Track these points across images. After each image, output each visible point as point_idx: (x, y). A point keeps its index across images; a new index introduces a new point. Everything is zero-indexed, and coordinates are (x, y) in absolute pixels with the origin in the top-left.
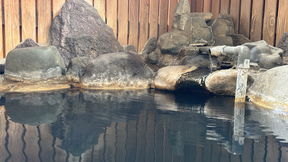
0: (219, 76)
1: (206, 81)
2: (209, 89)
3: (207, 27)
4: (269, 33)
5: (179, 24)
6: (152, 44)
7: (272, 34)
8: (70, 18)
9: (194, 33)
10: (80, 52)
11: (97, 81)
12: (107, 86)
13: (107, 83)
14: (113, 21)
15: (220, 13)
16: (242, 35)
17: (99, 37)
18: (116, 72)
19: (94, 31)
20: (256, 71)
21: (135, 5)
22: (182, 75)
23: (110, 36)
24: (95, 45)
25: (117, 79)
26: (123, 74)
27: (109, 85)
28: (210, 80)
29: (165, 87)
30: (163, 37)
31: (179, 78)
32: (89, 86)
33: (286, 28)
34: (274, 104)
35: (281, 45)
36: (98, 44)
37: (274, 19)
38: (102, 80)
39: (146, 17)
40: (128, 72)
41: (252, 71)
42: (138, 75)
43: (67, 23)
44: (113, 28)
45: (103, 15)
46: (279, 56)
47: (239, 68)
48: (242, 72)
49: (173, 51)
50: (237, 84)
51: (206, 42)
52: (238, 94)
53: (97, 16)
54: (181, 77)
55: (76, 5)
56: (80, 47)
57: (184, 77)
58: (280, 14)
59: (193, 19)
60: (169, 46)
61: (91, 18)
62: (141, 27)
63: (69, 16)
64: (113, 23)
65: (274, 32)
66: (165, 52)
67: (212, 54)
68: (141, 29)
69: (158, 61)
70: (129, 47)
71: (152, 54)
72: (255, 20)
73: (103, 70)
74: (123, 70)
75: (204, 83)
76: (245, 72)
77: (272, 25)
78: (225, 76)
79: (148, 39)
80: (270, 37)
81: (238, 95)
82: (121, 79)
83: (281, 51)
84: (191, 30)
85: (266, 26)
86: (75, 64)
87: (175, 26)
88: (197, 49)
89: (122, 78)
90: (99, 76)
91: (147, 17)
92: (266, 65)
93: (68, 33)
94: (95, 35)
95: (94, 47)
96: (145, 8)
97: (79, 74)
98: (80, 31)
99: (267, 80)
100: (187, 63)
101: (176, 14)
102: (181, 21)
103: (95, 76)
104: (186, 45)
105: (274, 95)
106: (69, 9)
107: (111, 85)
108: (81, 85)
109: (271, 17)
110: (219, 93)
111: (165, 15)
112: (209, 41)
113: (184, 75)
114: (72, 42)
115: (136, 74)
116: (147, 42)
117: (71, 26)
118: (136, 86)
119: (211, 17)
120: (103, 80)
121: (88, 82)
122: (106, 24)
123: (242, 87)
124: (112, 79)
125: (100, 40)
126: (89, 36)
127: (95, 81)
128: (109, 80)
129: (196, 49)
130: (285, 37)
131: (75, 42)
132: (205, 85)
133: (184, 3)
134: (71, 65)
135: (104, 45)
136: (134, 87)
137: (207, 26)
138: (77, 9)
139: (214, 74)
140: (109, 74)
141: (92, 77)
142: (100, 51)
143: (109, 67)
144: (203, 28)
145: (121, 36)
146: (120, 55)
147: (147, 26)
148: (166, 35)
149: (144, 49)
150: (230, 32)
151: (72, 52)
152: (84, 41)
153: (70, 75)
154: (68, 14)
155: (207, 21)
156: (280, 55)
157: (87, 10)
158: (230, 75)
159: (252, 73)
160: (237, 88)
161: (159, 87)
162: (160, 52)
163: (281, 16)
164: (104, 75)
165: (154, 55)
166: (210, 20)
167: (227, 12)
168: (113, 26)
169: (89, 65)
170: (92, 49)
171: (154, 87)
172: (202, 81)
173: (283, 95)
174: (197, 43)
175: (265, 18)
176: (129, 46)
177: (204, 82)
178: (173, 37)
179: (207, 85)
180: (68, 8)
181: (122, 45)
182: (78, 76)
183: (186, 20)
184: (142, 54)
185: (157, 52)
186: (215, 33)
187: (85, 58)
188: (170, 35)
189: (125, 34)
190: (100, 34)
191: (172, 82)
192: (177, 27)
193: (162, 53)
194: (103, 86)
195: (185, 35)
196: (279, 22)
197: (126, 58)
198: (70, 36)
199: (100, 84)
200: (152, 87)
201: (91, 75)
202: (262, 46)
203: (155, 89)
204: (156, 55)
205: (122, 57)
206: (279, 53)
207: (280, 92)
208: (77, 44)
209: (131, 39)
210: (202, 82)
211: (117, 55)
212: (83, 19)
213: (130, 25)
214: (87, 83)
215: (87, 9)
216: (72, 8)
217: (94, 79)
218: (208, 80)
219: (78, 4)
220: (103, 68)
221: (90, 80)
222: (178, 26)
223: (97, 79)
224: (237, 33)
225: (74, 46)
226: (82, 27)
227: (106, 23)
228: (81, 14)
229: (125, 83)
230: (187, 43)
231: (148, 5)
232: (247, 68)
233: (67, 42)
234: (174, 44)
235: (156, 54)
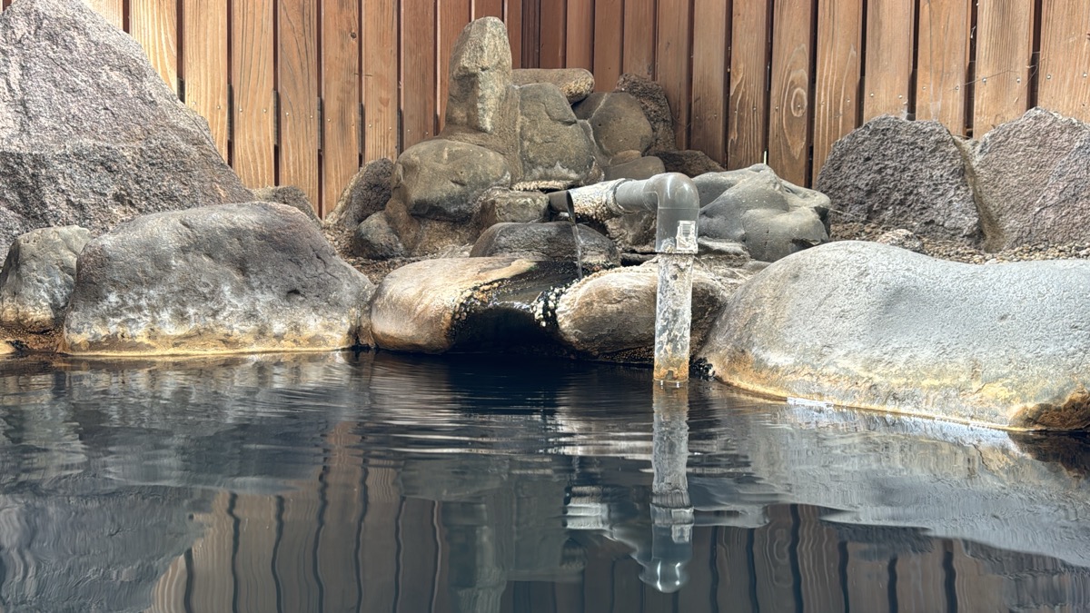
0: (607, 288)
1: (562, 307)
2: (573, 339)
3: (575, 122)
4: (789, 144)
5: (474, 107)
6: (376, 186)
7: (799, 148)
8: (21, 72)
9: (528, 143)
10: (64, 210)
11: (127, 321)
12: (170, 341)
13: (171, 330)
14: (213, 92)
15: (621, 73)
16: (698, 152)
17: (149, 152)
18: (207, 285)
19: (127, 129)
20: (736, 270)
21: (302, 32)
22: (475, 288)
23: (194, 149)
24: (130, 182)
25: (215, 314)
26: (238, 292)
27: (179, 337)
28: (576, 304)
29: (412, 337)
30: (412, 157)
31: (461, 301)
32: (91, 343)
33: (843, 125)
34: (789, 376)
35: (828, 184)
36: (142, 181)
37: (805, 94)
38: (145, 315)
39: (349, 82)
40: (262, 283)
41: (720, 271)
42: (303, 296)
43: (7, 93)
44: (212, 117)
45: (168, 66)
46: (814, 216)
47: (662, 253)
48: (673, 267)
49: (453, 209)
50: (658, 311)
51: (573, 175)
52: (661, 348)
53: (140, 69)
54: (471, 296)
55: (45, 21)
56: (63, 191)
57: (481, 296)
58: (821, 76)
59: (523, 91)
60: (437, 188)
61: (111, 74)
62: (328, 119)
63: (16, 66)
64: (213, 99)
65: (805, 139)
66: (422, 212)
67: (576, 210)
68: (331, 127)
69: (397, 247)
70: (280, 195)
71: (375, 220)
72: (742, 97)
73: (153, 275)
74: (238, 278)
75: (554, 316)
76: (683, 265)
77: (799, 116)
78: (626, 287)
79: (360, 166)
80: (791, 158)
81: (662, 352)
82: (232, 314)
83: (821, 199)
84: (518, 130)
85: (780, 120)
86: (33, 256)
87: (459, 114)
88: (541, 199)
89: (237, 307)
90: (134, 300)
91: (352, 80)
92: (772, 248)
93: (13, 136)
94: (133, 145)
95: (125, 190)
96: (342, 47)
97: (53, 296)
98: (64, 128)
99: (768, 295)
100: (500, 248)
101: (460, 71)
102: (480, 94)
103: (117, 303)
104: (502, 185)
105: (788, 346)
106: (18, 38)
107: (188, 337)
108: (58, 341)
109: (795, 88)
110: (608, 354)
111: (423, 77)
112: (583, 173)
113: (481, 288)
114: (30, 171)
115: (296, 292)
116: (355, 178)
117: (27, 105)
118: (295, 341)
119: (587, 87)
120: (153, 317)
121: (86, 325)
122: (179, 101)
123: (675, 321)
124: (191, 311)
125: (153, 165)
126: (106, 145)
127: (118, 320)
128: (181, 317)
129: (534, 201)
130: (841, 156)
131: (43, 171)
132: (556, 323)
133: (488, 30)
134: (16, 260)
135: (169, 181)
136: (287, 346)
137: (575, 118)
138: (52, 37)
139: (589, 284)
140: (180, 291)
141: (105, 307)
142: (151, 208)
143: (176, 262)
144: (559, 124)
145: (245, 151)
146: (227, 215)
147: (353, 116)
148: (423, 147)
149: (346, 203)
150: (658, 142)
151: (29, 213)
152: (80, 165)
153: (13, 301)
154: (12, 55)
155: (576, 99)
156: (820, 214)
157: (97, 44)
158: (641, 284)
159: (720, 277)
160: (659, 328)
161: (388, 340)
162: (405, 213)
163: (826, 82)
164: (155, 296)
165: (379, 226)
166: (587, 96)
167: (646, 72)
168: (212, 109)
169: (90, 255)
170: (118, 198)
171: (371, 343)
172: (546, 308)
173: (819, 343)
174: (542, 178)
175: (774, 93)
176: (279, 192)
177: (553, 311)
178: (453, 156)
179: (565, 324)
180: (14, 32)
181: (251, 187)
182: (45, 304)
183: (498, 94)
184: (338, 224)
185: (391, 211)
186: (604, 146)
187: (79, 232)
188: (441, 148)
189: (263, 143)
190: (154, 141)
191: (438, 318)
192: (466, 120)
193: (413, 215)
194: (153, 344)
195: (496, 149)
196: (819, 106)
197: (251, 228)
198: (22, 146)
199: (140, 333)
200: (364, 341)
201: (98, 297)
202: (758, 183)
203: (378, 349)
204: (388, 223)
205: (233, 224)
206: (816, 205)
207: (807, 336)
208: (53, 180)
209: (291, 164)
210: (545, 313)
211: (213, 215)
212: (80, 80)
213: (282, 109)
214: (83, 331)
215: (94, 39)
216: (30, 33)
217: (114, 315)
218: (567, 305)
219: (58, 19)
220: (150, 270)
221: (92, 317)
222: (468, 116)
223: (125, 311)
224: (684, 147)
225: (36, 190)
226: (72, 111)
227: (182, 99)
228: (69, 57)
229: (251, 326)
230: (502, 177)
231: (353, 36)
232: (687, 252)
233: (7, 171)
234: (453, 182)
235: (389, 220)
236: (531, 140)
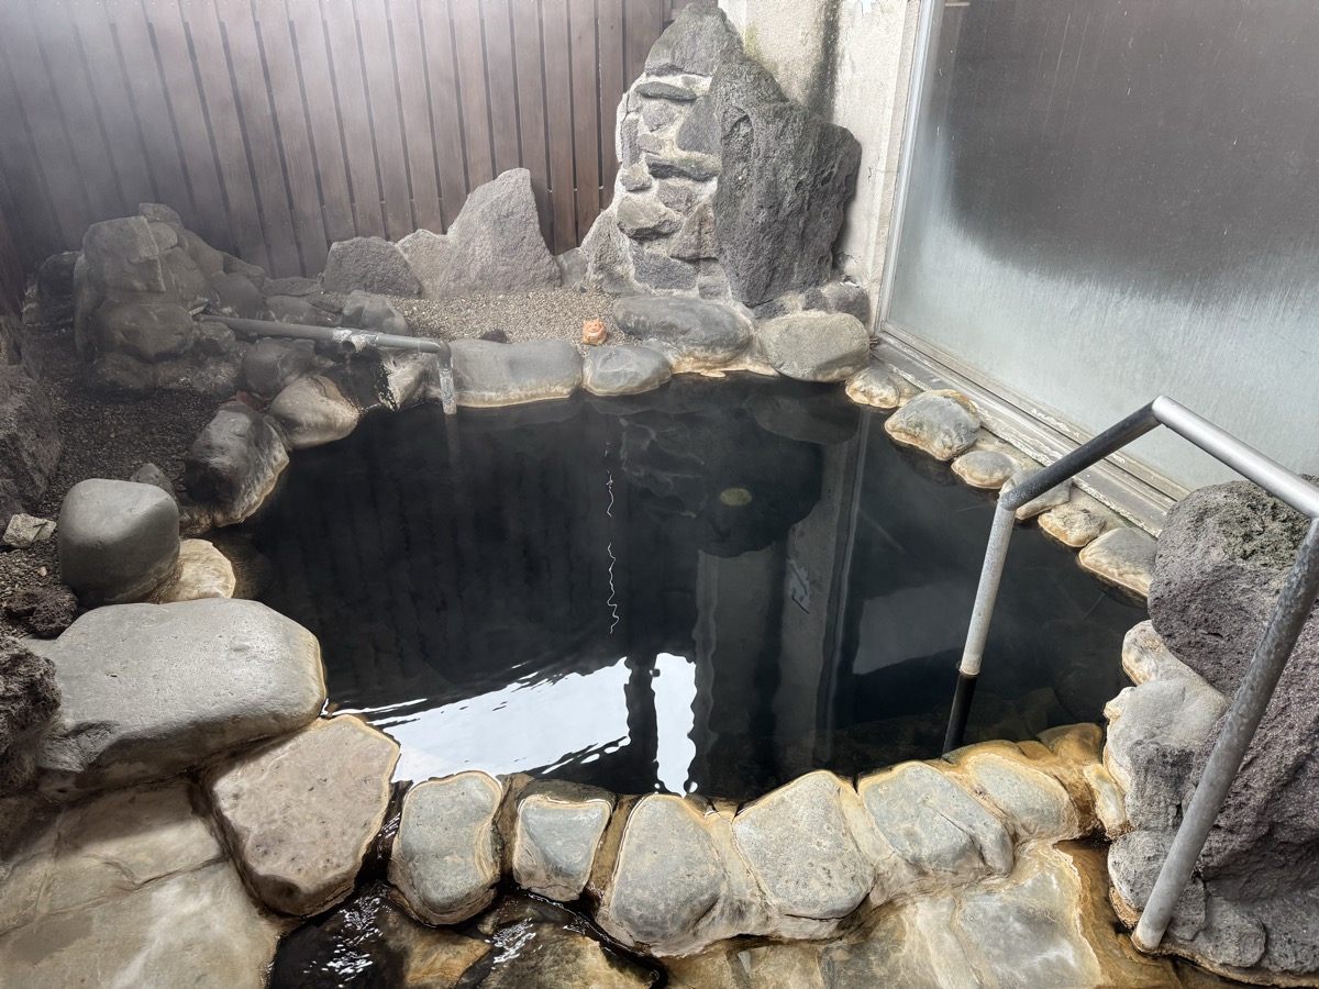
1: (393, 395)
9: (181, 290)
22: (352, 405)
25: (263, 470)
28: (397, 392)
29: (333, 438)
49: (175, 353)
73: (248, 467)
84: (175, 284)
121: (240, 505)
139: (393, 385)
172: (380, 405)
178: (160, 317)
188: (146, 313)
194: (259, 498)
236: (182, 287)
